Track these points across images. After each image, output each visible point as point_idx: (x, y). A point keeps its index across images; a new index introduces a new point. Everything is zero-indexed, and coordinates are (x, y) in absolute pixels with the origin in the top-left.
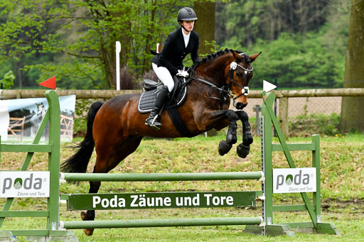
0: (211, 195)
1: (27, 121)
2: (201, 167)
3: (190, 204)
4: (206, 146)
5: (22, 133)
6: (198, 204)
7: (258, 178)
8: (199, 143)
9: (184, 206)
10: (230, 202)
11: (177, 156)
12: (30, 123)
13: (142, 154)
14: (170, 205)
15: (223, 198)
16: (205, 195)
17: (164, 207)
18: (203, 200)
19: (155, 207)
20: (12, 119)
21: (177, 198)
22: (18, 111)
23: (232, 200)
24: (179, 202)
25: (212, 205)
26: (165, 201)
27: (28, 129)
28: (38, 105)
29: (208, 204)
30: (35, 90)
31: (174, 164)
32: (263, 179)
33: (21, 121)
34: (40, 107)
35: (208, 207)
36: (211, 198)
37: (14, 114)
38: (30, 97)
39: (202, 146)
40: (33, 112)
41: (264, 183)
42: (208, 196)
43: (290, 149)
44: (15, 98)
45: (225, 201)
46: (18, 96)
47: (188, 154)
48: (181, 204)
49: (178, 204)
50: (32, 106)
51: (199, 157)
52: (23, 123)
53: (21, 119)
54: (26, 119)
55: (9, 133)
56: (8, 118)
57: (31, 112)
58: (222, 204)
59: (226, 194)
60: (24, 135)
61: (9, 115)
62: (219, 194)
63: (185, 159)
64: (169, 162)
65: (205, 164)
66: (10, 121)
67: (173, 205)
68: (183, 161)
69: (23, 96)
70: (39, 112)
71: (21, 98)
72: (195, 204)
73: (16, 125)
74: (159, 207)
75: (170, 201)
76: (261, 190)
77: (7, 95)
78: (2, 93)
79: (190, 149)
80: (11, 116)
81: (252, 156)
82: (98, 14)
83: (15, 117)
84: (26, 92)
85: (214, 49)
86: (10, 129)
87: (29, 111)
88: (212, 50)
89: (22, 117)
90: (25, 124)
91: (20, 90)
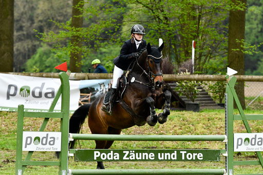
0: (185, 152)
2: (214, 132)
3: (169, 158)
4: (220, 117)
6: (175, 158)
7: (222, 140)
8: (216, 114)
9: (164, 160)
10: (200, 157)
11: (199, 123)
12: (94, 97)
13: (173, 122)
14: (153, 158)
15: (194, 154)
16: (181, 152)
17: (149, 160)
18: (179, 155)
19: (142, 160)
20: (82, 94)
21: (159, 154)
22: (86, 89)
23: (202, 156)
24: (161, 157)
26: (150, 156)
28: (100, 85)
29: (183, 158)
30: (99, 74)
31: (195, 130)
32: (226, 141)
33: (89, 96)
34: (102, 86)
35: (183, 160)
36: (185, 154)
37: (83, 91)
38: (95, 78)
39: (217, 116)
40: (97, 90)
41: (227, 143)
42: (183, 153)
43: (247, 118)
44: (84, 79)
45: (196, 156)
46: (87, 78)
47: (206, 122)
48: (163, 158)
49: (160, 158)
50: (96, 85)
51: (215, 125)
53: (88, 95)
54: (92, 95)
55: (80, 104)
56: (79, 94)
57: (96, 90)
58: (194, 158)
59: (197, 152)
61: (79, 92)
62: (192, 152)
63: (204, 126)
64: (192, 127)
65: (218, 130)
66: (81, 96)
67: (156, 159)
68: (203, 127)
70: (101, 90)
71: (89, 79)
72: (173, 158)
73: (85, 99)
74: (145, 160)
75: (153, 155)
76: (224, 149)
77: (78, 77)
78: (75, 75)
79: (209, 119)
80: (81, 93)
81: (254, 124)
82: (159, 19)
83: (84, 93)
84: (92, 75)
85: (243, 46)
86: (80, 102)
87: (94, 89)
88: (242, 46)
89: (89, 93)
90: (91, 99)
91: (88, 74)
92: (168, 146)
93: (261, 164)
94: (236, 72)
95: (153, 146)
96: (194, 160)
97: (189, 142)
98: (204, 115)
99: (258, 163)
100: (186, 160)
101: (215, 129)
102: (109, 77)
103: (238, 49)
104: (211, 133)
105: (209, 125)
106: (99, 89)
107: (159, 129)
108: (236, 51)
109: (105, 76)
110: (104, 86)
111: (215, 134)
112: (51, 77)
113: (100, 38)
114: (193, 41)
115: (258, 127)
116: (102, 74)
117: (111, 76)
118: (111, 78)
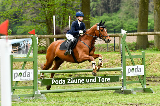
0: (101, 78)
1: (19, 48)
3: (92, 82)
6: (95, 81)
7: (120, 70)
10: (109, 80)
12: (20, 48)
14: (84, 82)
15: (106, 79)
16: (98, 78)
18: (97, 80)
22: (15, 44)
23: (109, 79)
25: (101, 82)
26: (82, 81)
27: (19, 51)
28: (23, 41)
29: (100, 81)
34: (24, 42)
36: (101, 79)
38: (20, 38)
40: (21, 44)
42: (100, 78)
43: (133, 57)
44: (14, 39)
45: (106, 80)
46: (15, 38)
49: (87, 82)
50: (21, 42)
52: (17, 49)
53: (17, 47)
54: (18, 47)
55: (12, 53)
56: (11, 47)
57: (20, 44)
58: (105, 81)
59: (107, 77)
60: (18, 53)
61: (12, 46)
62: (104, 77)
66: (12, 48)
71: (16, 39)
73: (15, 49)
74: (79, 83)
76: (121, 75)
77: (11, 38)
78: (9, 37)
81: (109, 60)
83: (14, 46)
84: (18, 36)
86: (12, 51)
89: (17, 46)
90: (18, 49)
91: (16, 36)
93: (140, 82)
102: (28, 37)
106: (22, 44)
109: (26, 37)
110: (25, 42)
116: (23, 36)
117: (29, 37)
118: (29, 38)
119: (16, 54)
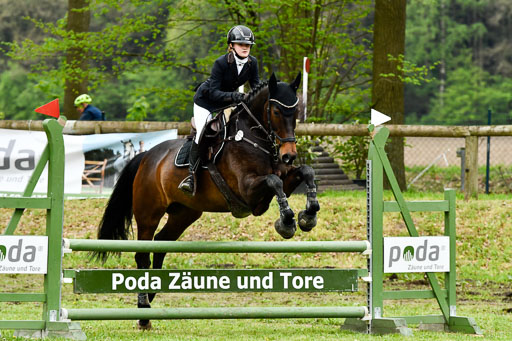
0: (290, 274)
1: (110, 166)
2: (346, 235)
3: (259, 287)
4: (358, 205)
5: (102, 183)
6: (271, 286)
7: (361, 251)
8: (350, 200)
9: (249, 289)
10: (318, 284)
12: (113, 168)
14: (228, 287)
15: (308, 279)
16: (282, 274)
17: (220, 290)
18: (278, 281)
19: (205, 290)
20: (89, 162)
21: (239, 278)
22: (97, 151)
23: (322, 281)
24: (243, 284)
26: (221, 282)
27: (110, 177)
28: (125, 143)
29: (286, 286)
30: (121, 122)
32: (369, 251)
33: (101, 166)
34: (128, 146)
35: (286, 291)
36: (290, 279)
37: (91, 155)
38: (114, 131)
39: (352, 204)
40: (118, 153)
41: (370, 257)
42: (286, 275)
43: (409, 209)
44: (92, 133)
45: (311, 282)
46: (98, 130)
47: (331, 216)
48: (246, 286)
49: (240, 286)
50: (116, 145)
51: (347, 221)
52: (103, 168)
53: (101, 163)
54: (108, 164)
55: (84, 182)
56: (82, 161)
57: (115, 153)
58: (307, 286)
59: (313, 273)
60: (105, 185)
61: (83, 157)
63: (326, 222)
65: (353, 230)
66: (86, 165)
67: (234, 288)
68: (323, 226)
69: (104, 130)
70: (127, 153)
71: (102, 132)
72: (265, 287)
73: (94, 171)
74: (212, 290)
75: (228, 281)
76: (365, 267)
77: (81, 128)
78: (75, 125)
79: (335, 209)
80: (87, 159)
81: (422, 220)
82: (239, 15)
83: (92, 160)
84: (108, 124)
85: (402, 67)
86: (85, 177)
87: (112, 152)
88: (399, 68)
89: (102, 160)
90: (106, 171)
91: (100, 122)
92: (255, 262)
93: (435, 296)
94: (389, 119)
95: (228, 263)
96: (307, 290)
97: (298, 255)
98: (326, 201)
99: (430, 295)
100: (291, 289)
101: (348, 230)
102: (142, 128)
103: (391, 75)
104: (339, 238)
105: (336, 221)
106: (122, 152)
107: (238, 230)
108: (388, 77)
109: (135, 127)
110: (132, 145)
111: (348, 239)
112: (27, 129)
113: (124, 53)
114: (305, 59)
115: (430, 224)
116: (127, 123)
117: (146, 126)
118: (146, 131)
119: (98, 186)
